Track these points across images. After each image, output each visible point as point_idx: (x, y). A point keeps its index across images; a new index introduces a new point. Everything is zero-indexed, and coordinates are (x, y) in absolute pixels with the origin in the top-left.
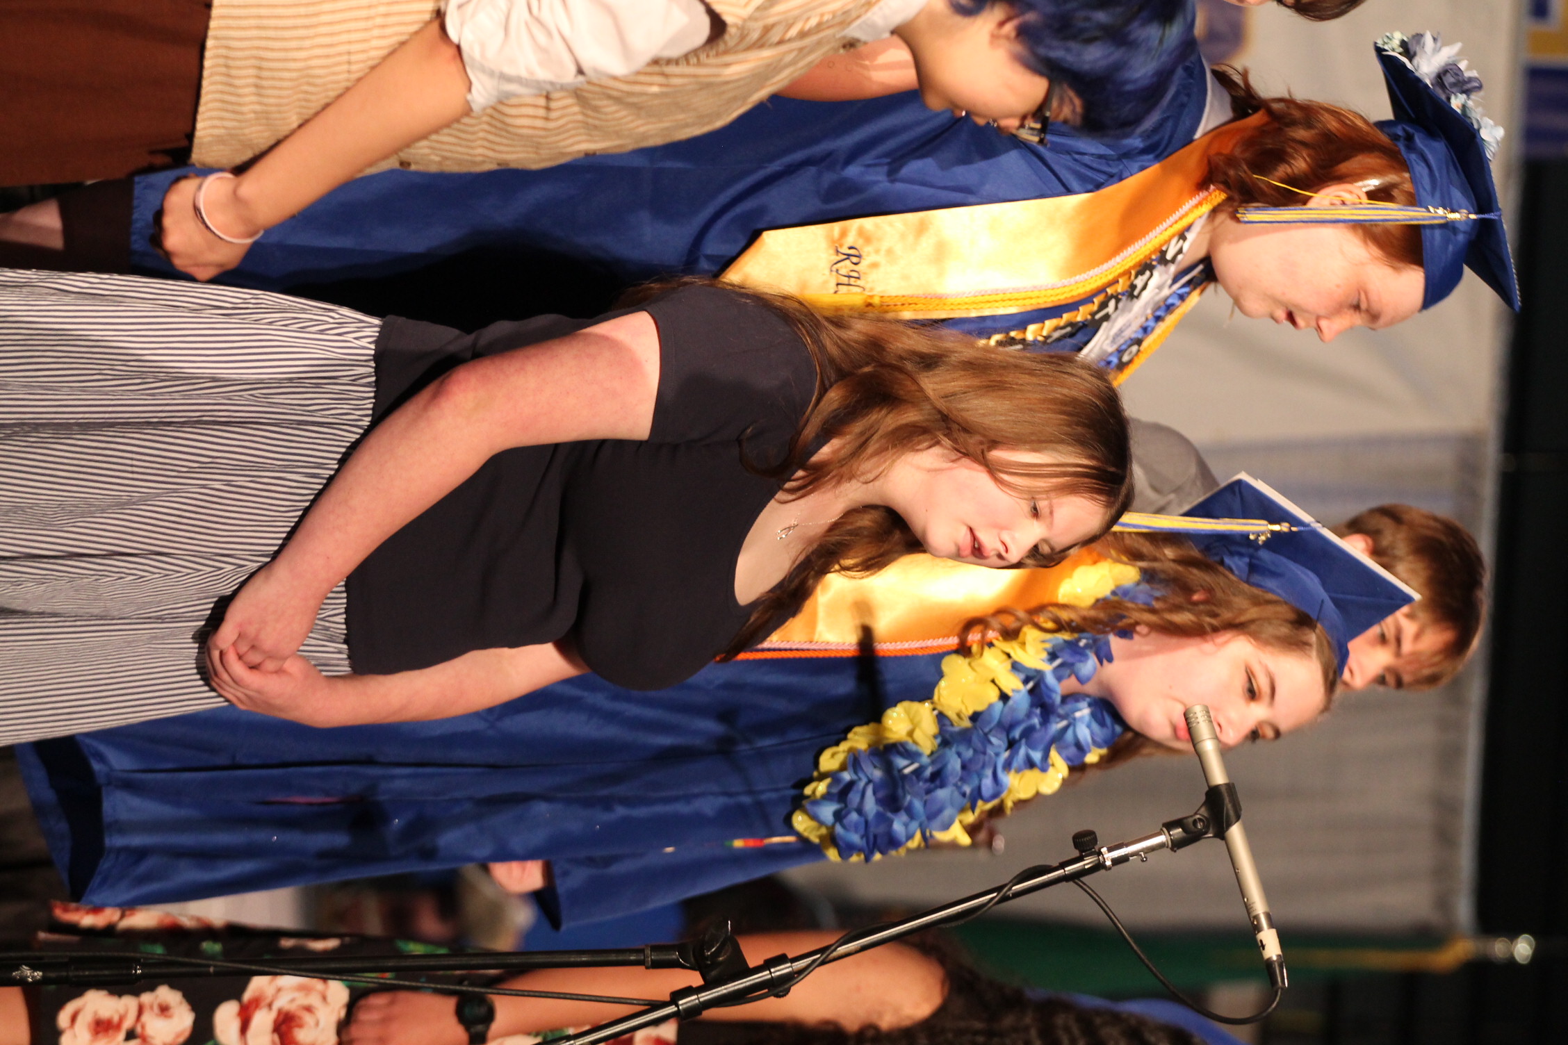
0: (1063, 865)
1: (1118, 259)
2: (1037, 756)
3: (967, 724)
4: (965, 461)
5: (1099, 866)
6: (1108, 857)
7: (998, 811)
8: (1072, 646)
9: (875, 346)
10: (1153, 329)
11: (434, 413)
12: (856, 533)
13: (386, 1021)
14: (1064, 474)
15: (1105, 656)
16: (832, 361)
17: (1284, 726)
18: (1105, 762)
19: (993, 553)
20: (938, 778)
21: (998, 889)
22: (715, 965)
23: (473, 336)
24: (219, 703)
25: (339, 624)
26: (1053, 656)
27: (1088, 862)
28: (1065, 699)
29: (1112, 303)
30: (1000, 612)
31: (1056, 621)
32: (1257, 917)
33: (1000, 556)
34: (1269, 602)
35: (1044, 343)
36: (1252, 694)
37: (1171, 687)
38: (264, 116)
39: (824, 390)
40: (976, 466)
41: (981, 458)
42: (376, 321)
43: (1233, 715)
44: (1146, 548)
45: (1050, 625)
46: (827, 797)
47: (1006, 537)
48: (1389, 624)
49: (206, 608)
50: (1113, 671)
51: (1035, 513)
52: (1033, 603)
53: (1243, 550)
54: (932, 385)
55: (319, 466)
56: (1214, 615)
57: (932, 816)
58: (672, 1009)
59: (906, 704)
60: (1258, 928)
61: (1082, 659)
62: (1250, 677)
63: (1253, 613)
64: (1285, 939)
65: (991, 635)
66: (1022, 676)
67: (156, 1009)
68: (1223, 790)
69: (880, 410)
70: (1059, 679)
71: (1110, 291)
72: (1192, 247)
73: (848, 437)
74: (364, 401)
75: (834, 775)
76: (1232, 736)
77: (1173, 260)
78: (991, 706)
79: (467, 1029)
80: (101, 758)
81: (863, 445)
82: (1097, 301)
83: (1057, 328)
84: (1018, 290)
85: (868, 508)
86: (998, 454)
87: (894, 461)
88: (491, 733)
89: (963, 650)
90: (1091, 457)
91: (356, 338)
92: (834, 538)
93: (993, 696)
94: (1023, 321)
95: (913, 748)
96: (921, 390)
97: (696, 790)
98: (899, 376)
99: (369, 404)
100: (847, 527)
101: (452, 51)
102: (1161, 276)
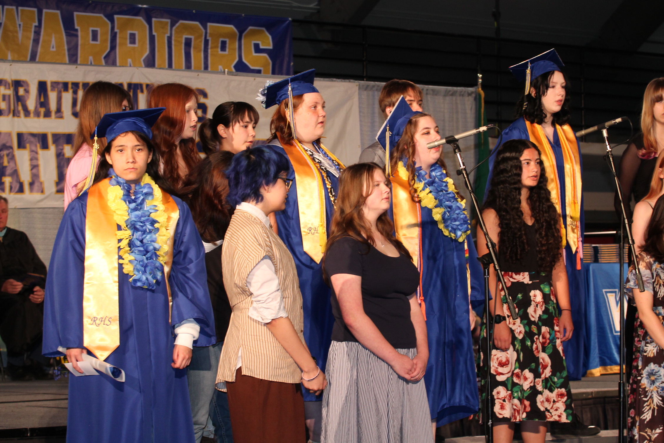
0: (465, 178)
1: (311, 166)
2: (444, 184)
3: (437, 201)
4: (366, 202)
5: (465, 169)
6: (462, 167)
7: (458, 193)
8: (418, 177)
9: (338, 224)
10: (331, 157)
11: (355, 327)
13: (500, 340)
14: (369, 178)
15: (420, 168)
16: (343, 233)
17: (435, 125)
18: (445, 169)
20: (450, 207)
21: (470, 193)
22: (488, 260)
23: (336, 319)
24: (423, 380)
25: (404, 351)
26: (420, 181)
27: (464, 172)
28: (430, 178)
29: (323, 167)
30: (410, 193)
31: (412, 180)
32: (476, 132)
33: (388, 193)
34: (406, 130)
35: (331, 183)
36: (428, 133)
38: (289, 367)
39: (349, 235)
40: (367, 199)
42: (332, 342)
43: (433, 137)
44: (394, 160)
45: (413, 181)
46: (455, 233)
47: (384, 192)
48: (408, 103)
49: (401, 381)
50: (424, 167)
51: (378, 185)
52: (408, 185)
53: (394, 137)
54: (348, 210)
55: (367, 355)
56: (410, 143)
57: (459, 208)
58: (499, 271)
59: (433, 215)
60: (479, 131)
61: (421, 174)
62: (424, 134)
63: (409, 134)
64: (481, 125)
65: (416, 195)
66: (426, 188)
67: (498, 395)
68: (447, 140)
69: (354, 222)
70: (426, 179)
71: (319, 168)
73: (361, 229)
75: (450, 232)
77: (312, 153)
78: (433, 195)
79: (502, 321)
81: (362, 227)
82: (321, 171)
84: (318, 190)
86: (364, 194)
87: (366, 219)
88: (438, 314)
89: (420, 202)
90: (364, 173)
91: (337, 346)
92: (384, 233)
93: (430, 195)
94: (326, 189)
95: (443, 213)
96: (349, 213)
97: (453, 265)
98: (346, 218)
99: (353, 343)
100: (382, 230)
101: (274, 322)
102: (316, 155)
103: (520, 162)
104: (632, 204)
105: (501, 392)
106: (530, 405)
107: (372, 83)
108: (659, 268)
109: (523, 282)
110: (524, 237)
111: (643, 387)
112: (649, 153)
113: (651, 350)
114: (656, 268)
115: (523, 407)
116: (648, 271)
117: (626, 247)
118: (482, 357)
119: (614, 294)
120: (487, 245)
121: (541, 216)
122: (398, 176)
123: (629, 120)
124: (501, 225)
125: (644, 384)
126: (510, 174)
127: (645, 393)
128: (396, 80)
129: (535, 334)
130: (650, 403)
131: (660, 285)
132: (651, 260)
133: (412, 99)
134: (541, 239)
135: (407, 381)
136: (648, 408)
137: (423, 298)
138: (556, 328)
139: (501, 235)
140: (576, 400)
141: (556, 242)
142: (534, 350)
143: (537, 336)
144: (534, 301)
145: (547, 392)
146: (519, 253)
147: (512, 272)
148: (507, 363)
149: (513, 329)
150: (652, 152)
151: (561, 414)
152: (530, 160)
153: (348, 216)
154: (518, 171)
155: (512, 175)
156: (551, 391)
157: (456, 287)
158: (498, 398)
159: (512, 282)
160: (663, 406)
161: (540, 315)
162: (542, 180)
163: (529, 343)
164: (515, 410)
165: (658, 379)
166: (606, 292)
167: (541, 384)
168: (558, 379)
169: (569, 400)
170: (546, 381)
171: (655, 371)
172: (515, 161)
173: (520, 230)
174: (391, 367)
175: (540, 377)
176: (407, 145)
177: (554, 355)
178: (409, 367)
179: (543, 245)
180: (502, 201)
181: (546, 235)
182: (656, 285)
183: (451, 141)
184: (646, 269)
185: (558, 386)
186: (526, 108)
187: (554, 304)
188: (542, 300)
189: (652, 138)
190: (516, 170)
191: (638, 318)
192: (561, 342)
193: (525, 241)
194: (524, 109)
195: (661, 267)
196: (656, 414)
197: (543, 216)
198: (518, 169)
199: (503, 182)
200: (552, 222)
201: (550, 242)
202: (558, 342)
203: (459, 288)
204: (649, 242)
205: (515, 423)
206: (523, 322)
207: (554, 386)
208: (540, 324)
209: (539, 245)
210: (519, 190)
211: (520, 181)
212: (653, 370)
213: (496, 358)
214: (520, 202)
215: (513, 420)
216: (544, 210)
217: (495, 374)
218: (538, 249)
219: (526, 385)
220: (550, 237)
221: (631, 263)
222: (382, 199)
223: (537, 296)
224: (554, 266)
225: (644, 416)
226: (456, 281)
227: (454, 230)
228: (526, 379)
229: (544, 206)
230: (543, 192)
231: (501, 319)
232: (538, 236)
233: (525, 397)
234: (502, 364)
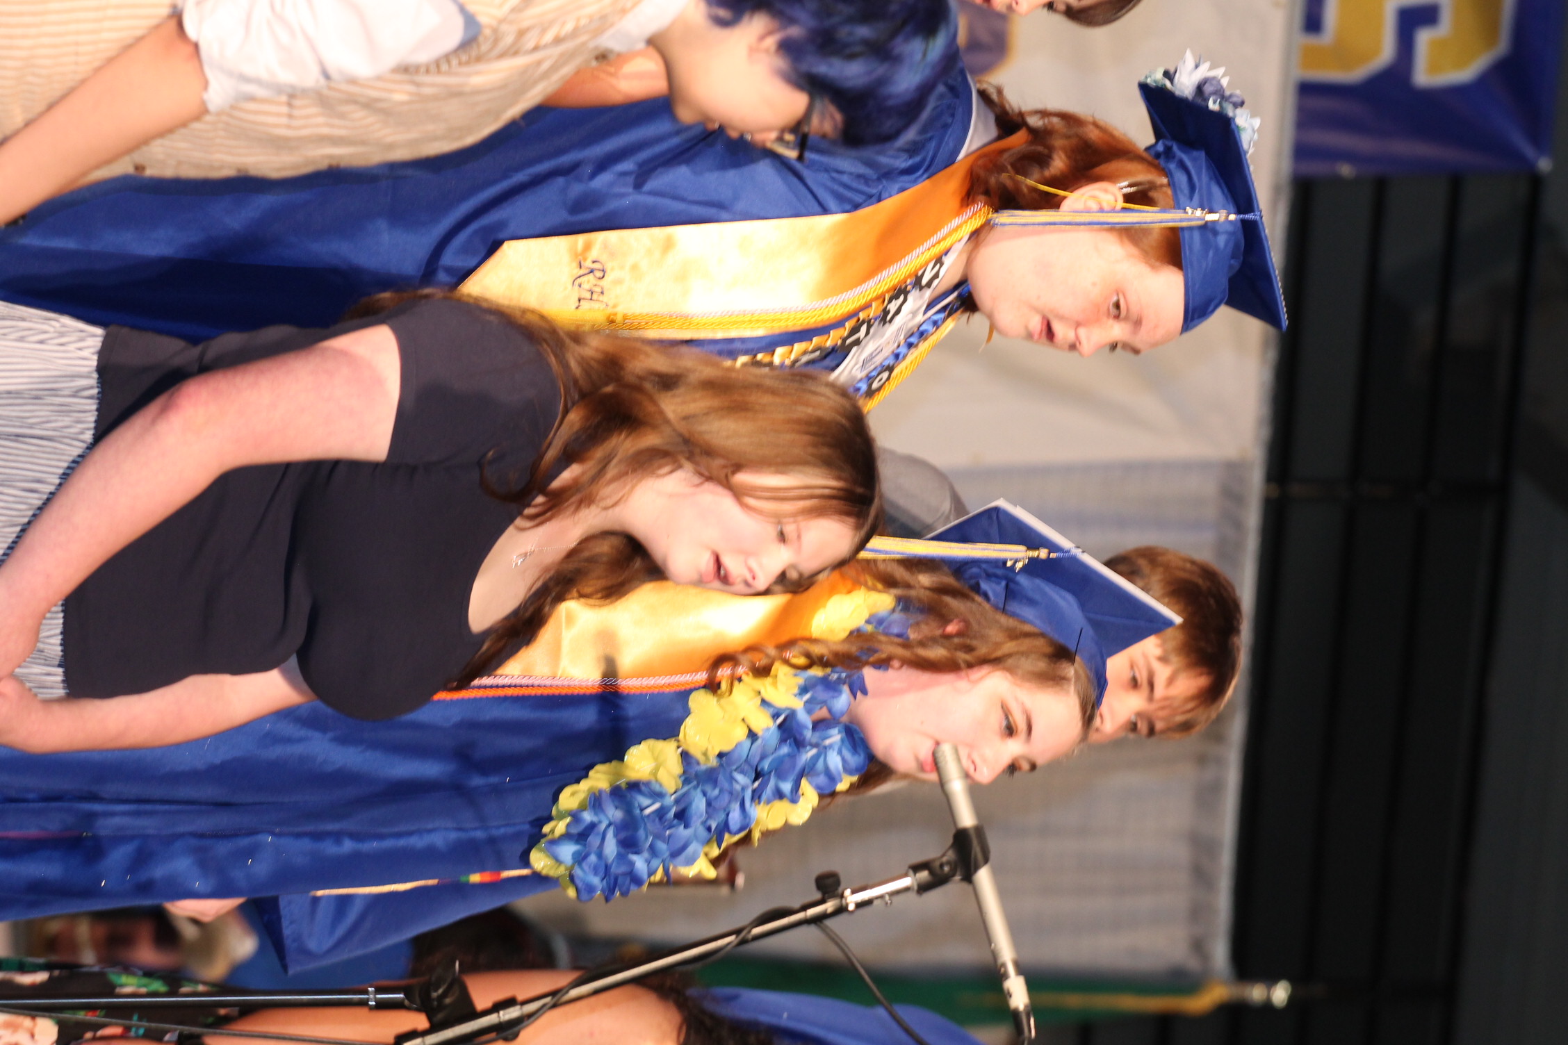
0: (804, 908)
1: (872, 283)
2: (787, 786)
3: (713, 763)
4: (709, 486)
5: (841, 910)
6: (852, 899)
8: (823, 681)
9: (614, 364)
10: (905, 357)
11: (162, 427)
12: (592, 560)
14: (811, 497)
15: (858, 688)
16: (576, 382)
19: (739, 580)
20: (682, 818)
21: (737, 932)
22: (441, 1007)
23: (200, 348)
25: (54, 645)
26: (802, 691)
27: (829, 906)
29: (864, 328)
31: (808, 655)
32: (1004, 965)
33: (747, 584)
34: (1027, 635)
35: (792, 367)
36: (1010, 731)
37: (922, 723)
39: (568, 410)
40: (720, 490)
41: (725, 482)
42: (99, 331)
43: (988, 752)
44: (900, 574)
45: (802, 661)
46: (567, 837)
47: (753, 563)
51: (783, 537)
52: (785, 638)
53: (1000, 579)
54: (672, 405)
55: (40, 481)
56: (969, 649)
57: (675, 854)
59: (650, 742)
60: (1005, 976)
61: (836, 694)
62: (1007, 713)
63: (1010, 647)
65: (742, 672)
66: (771, 713)
68: (972, 833)
69: (620, 434)
71: (862, 315)
72: (950, 271)
73: (589, 463)
74: (85, 416)
75: (575, 816)
76: (985, 775)
77: (929, 284)
78: (738, 745)
81: (601, 471)
82: (849, 325)
83: (805, 353)
84: (766, 312)
85: (606, 534)
86: (743, 478)
87: (633, 488)
89: (713, 687)
90: (838, 478)
91: (80, 349)
92: (571, 566)
93: (740, 734)
94: (770, 344)
95: (657, 788)
96: (661, 411)
97: (430, 826)
98: (639, 397)
99: (91, 418)
100: (586, 554)
101: (189, 50)
102: (916, 302)
120: (508, 1005)
133: (1160, 691)
176: (960, 637)
183: (968, 852)
227: (582, 835)
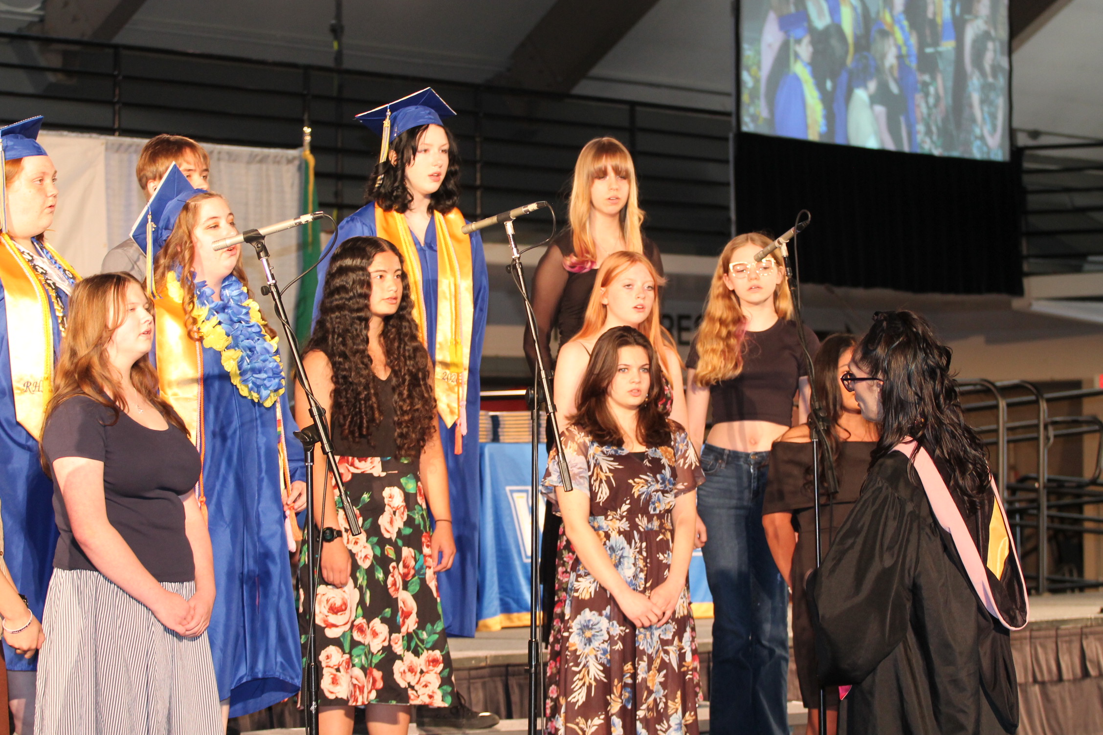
0: (275, 299)
1: (31, 279)
2: (244, 311)
3: (230, 338)
4: (113, 337)
5: (275, 286)
6: (271, 282)
7: (265, 326)
8: (199, 297)
10: (60, 265)
11: (93, 546)
12: (141, 383)
13: (332, 570)
14: (118, 298)
15: (204, 284)
16: (74, 389)
17: (228, 212)
18: (245, 285)
19: (150, 326)
20: (251, 349)
21: (284, 325)
22: (313, 437)
23: (61, 532)
26: (203, 304)
27: (274, 290)
28: (222, 300)
29: (48, 281)
31: (189, 304)
32: (296, 224)
33: (150, 323)
34: (180, 221)
36: (216, 226)
39: (84, 393)
40: (115, 333)
41: (112, 331)
42: (55, 570)
43: (224, 232)
44: (160, 270)
45: (191, 305)
46: (258, 392)
47: (143, 321)
48: (185, 174)
49: (168, 637)
50: (210, 281)
51: (133, 310)
53: (160, 232)
54: (82, 351)
55: (113, 592)
56: (186, 242)
57: (268, 352)
58: (330, 454)
59: (223, 362)
60: (300, 224)
61: (204, 293)
62: (210, 228)
63: (184, 228)
64: (305, 212)
65: (195, 329)
66: (212, 316)
67: (328, 660)
68: (245, 236)
69: (93, 372)
70: (213, 302)
71: (44, 282)
74: (88, 575)
75: (250, 390)
77: (32, 257)
78: (223, 329)
79: (336, 538)
80: (241, 678)
82: (47, 287)
83: (58, 304)
86: (110, 325)
87: (113, 366)
88: (231, 526)
89: (201, 339)
91: (62, 577)
92: (143, 390)
93: (219, 328)
94: (54, 316)
95: (239, 359)
96: (85, 356)
97: (255, 445)
98: (79, 364)
99: (89, 572)
100: (139, 385)
102: (38, 261)
103: (369, 275)
104: (553, 345)
105: (331, 656)
106: (383, 678)
107: (127, 140)
108: (599, 453)
109: (371, 474)
110: (374, 399)
111: (573, 648)
112: (582, 263)
113: (585, 588)
114: (595, 454)
115: (371, 681)
116: (582, 459)
117: (544, 416)
118: (302, 597)
119: (524, 495)
120: (311, 411)
121: (402, 364)
122: (167, 295)
123: (550, 207)
124: (335, 379)
125: (574, 645)
126: (351, 294)
127: (576, 658)
128: (166, 136)
129: (392, 560)
130: (584, 676)
131: (601, 482)
132: (588, 440)
133: (192, 167)
134: (401, 403)
135: (179, 636)
136: (581, 683)
137: (204, 499)
138: (426, 550)
139: (336, 394)
140: (458, 670)
141: (427, 408)
142: (389, 586)
143: (394, 564)
144: (389, 505)
145: (409, 656)
146: (365, 425)
147: (353, 456)
148: (343, 607)
149: (354, 551)
150: (587, 261)
151: (433, 692)
152: (384, 271)
153: (83, 360)
154: (365, 290)
155: (354, 296)
156: (417, 654)
157: (260, 481)
158: (327, 666)
159: (353, 474)
160: (605, 680)
161: (399, 529)
162: (404, 304)
163: (380, 575)
164: (355, 685)
165: (597, 636)
166: (512, 492)
167: (400, 642)
168: (429, 635)
169: (447, 670)
170: (409, 637)
171: (591, 623)
172: (361, 273)
173: (366, 387)
174: (153, 613)
175: (399, 632)
176: (181, 246)
177: (423, 596)
178: (183, 613)
179: (404, 413)
180: (337, 339)
181: (410, 396)
182: (595, 481)
183: (254, 238)
184: (578, 454)
185: (429, 646)
186: (381, 185)
187: (422, 510)
188: (404, 504)
189: (587, 238)
190: (362, 287)
191: (564, 533)
192: (435, 573)
193: (375, 406)
194: (377, 186)
195: (603, 452)
196: (593, 694)
197: (405, 364)
198: (365, 287)
199: (340, 308)
200: (420, 375)
201: (416, 407)
202: (429, 574)
203: (265, 483)
204: (583, 409)
205: (356, 708)
206: (371, 539)
207: (422, 646)
208: (400, 543)
209: (399, 413)
210: (366, 320)
211: (367, 307)
212: (589, 621)
213: (324, 599)
214: (367, 341)
215: (352, 703)
216: (407, 354)
217: (323, 625)
218: (396, 419)
219: (376, 645)
220: (416, 400)
221: (551, 443)
222: (140, 335)
223: (393, 496)
224: (423, 447)
225: (574, 697)
226: (260, 471)
227: (257, 387)
228: (375, 634)
229: (407, 348)
230: (405, 324)
231: (332, 534)
232: (396, 397)
233: (373, 665)
234: (335, 610)
